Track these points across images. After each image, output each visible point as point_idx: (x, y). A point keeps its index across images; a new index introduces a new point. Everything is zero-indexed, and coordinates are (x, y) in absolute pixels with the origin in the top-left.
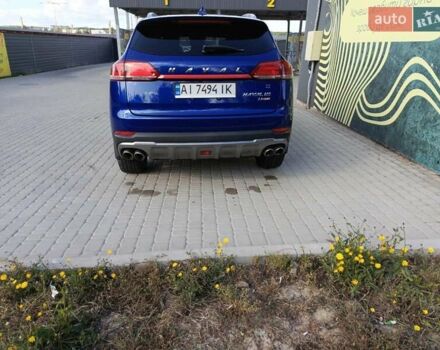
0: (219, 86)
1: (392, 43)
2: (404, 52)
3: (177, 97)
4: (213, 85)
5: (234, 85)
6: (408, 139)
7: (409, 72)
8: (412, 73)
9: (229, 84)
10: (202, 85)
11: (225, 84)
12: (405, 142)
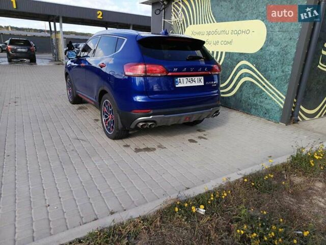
0: (196, 78)
1: (226, 53)
2: (235, 58)
3: (177, 86)
4: (193, 78)
5: (202, 78)
6: (245, 103)
7: (240, 68)
8: (242, 69)
9: (200, 77)
10: (189, 78)
11: (199, 78)
12: (244, 105)
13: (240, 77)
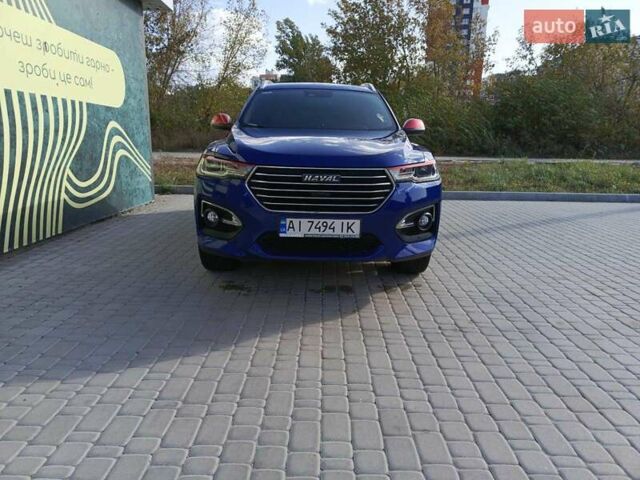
13: (114, 153)
